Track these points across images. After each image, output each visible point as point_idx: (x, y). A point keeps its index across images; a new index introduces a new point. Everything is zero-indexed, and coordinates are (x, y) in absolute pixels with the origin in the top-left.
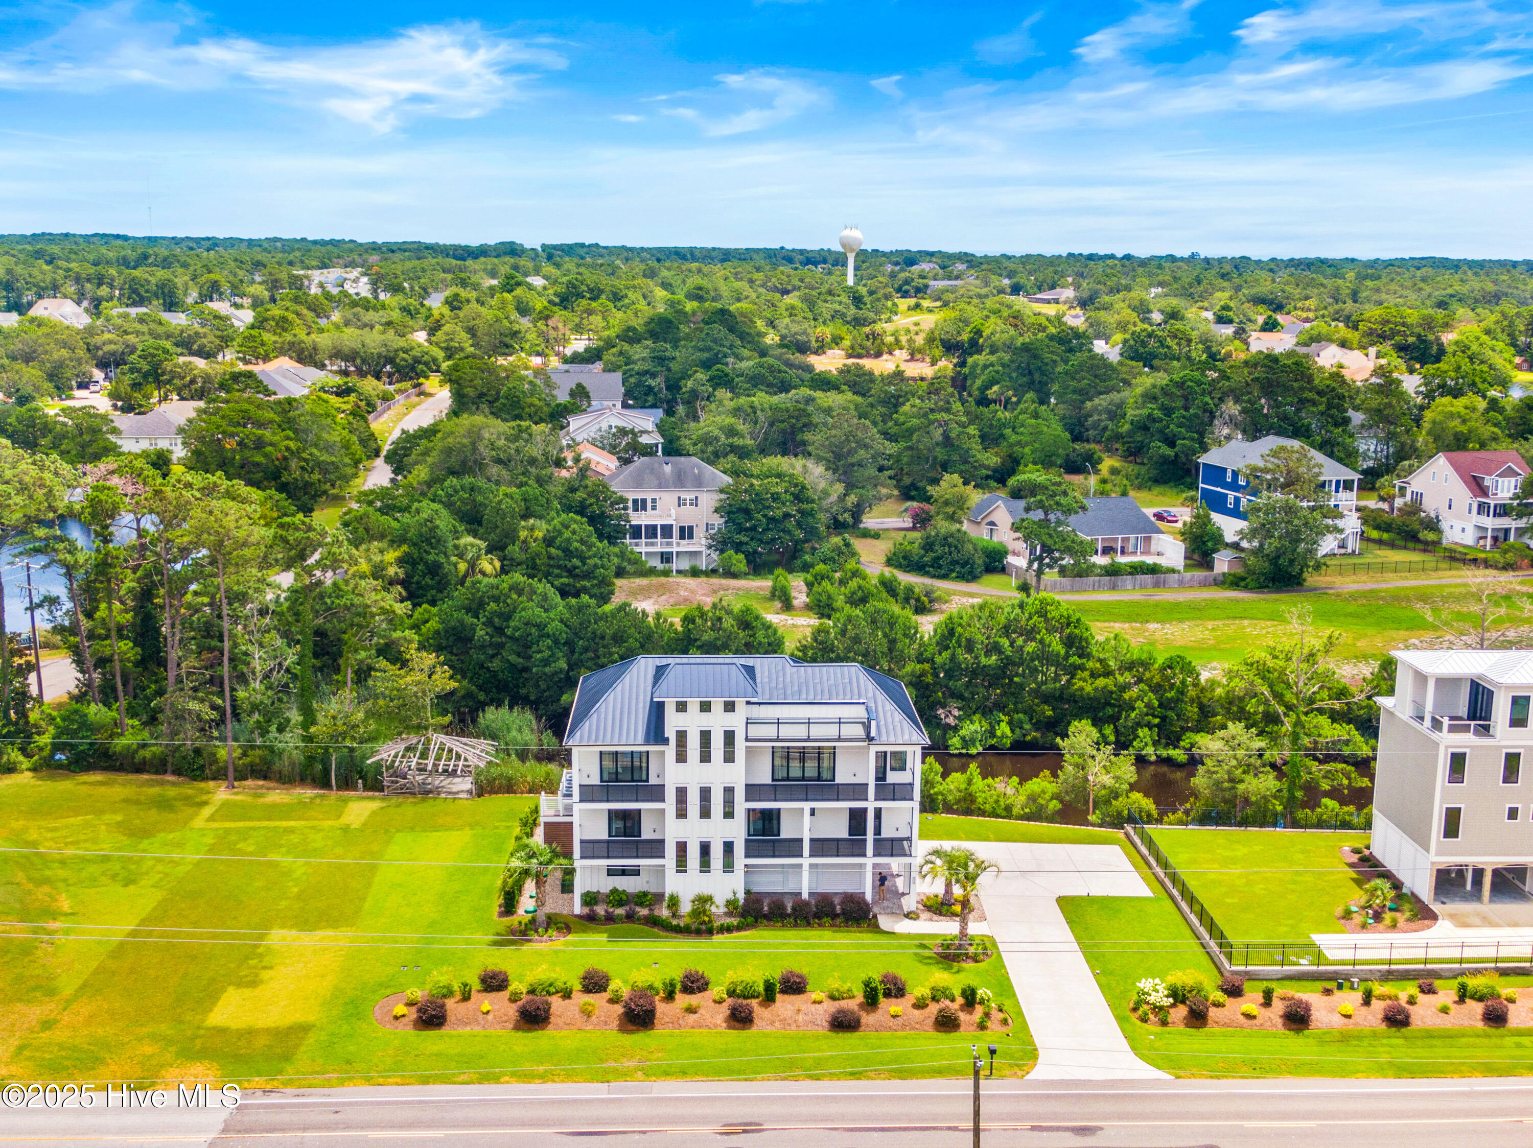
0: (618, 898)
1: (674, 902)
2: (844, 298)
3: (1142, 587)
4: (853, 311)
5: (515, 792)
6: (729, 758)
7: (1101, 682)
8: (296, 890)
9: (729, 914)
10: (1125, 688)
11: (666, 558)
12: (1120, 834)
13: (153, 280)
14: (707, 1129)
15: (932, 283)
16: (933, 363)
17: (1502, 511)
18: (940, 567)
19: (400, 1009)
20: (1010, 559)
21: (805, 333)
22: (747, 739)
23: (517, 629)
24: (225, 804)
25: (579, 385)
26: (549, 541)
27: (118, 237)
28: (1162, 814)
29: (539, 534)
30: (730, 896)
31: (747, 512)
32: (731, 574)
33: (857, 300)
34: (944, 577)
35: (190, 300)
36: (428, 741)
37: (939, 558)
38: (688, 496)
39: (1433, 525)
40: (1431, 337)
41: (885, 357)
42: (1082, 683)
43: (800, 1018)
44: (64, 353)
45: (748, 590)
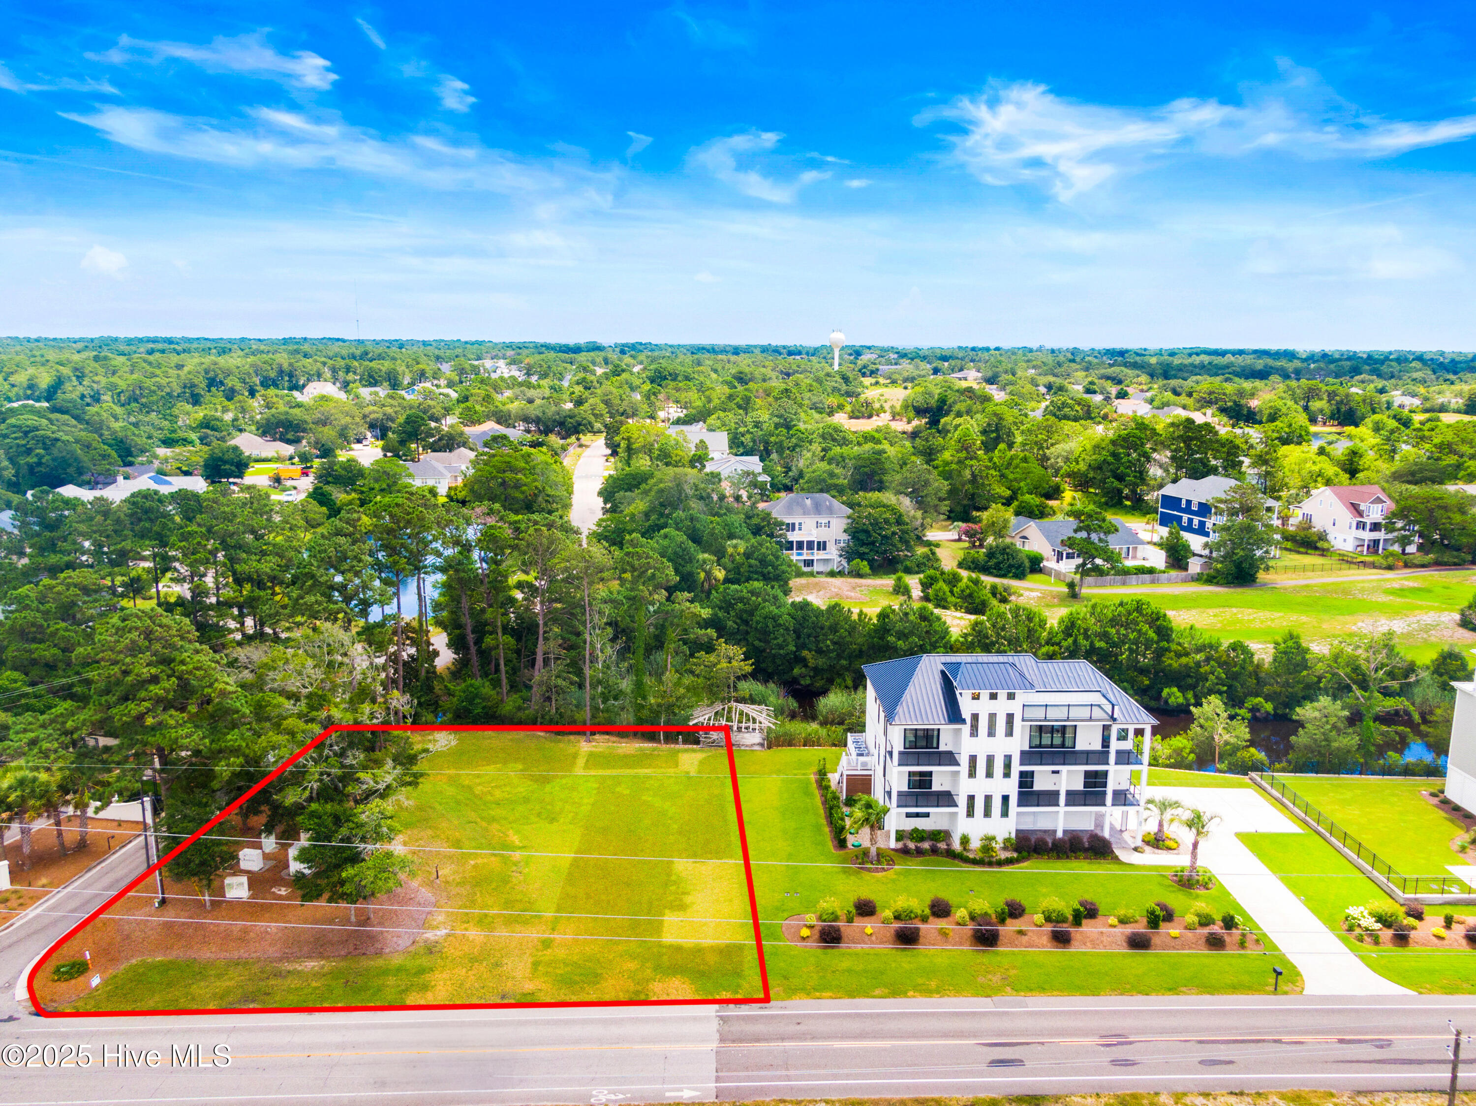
0: (918, 835)
1: (965, 841)
2: (838, 378)
3: (1143, 583)
4: (844, 387)
5: (795, 745)
6: (1010, 733)
7: (1184, 660)
8: (676, 826)
9: (1005, 848)
10: (1198, 664)
11: (809, 563)
12: (1246, 779)
13: (384, 369)
14: (1090, 1041)
15: (881, 367)
16: (909, 422)
17: (1376, 527)
18: (1000, 569)
19: (805, 932)
20: (1045, 563)
21: (821, 402)
22: (1023, 720)
23: (758, 622)
24: (591, 755)
25: (702, 441)
26: (747, 555)
27: (338, 340)
28: (1272, 763)
29: (741, 550)
30: (1007, 836)
31: (866, 532)
32: (860, 575)
33: (846, 379)
34: (1004, 576)
35: (406, 382)
36: (730, 709)
37: (999, 563)
38: (824, 521)
39: (1323, 536)
40: (1243, 402)
41: (875, 418)
42: (1170, 661)
43: (1104, 939)
44: (348, 419)
45: (875, 587)
